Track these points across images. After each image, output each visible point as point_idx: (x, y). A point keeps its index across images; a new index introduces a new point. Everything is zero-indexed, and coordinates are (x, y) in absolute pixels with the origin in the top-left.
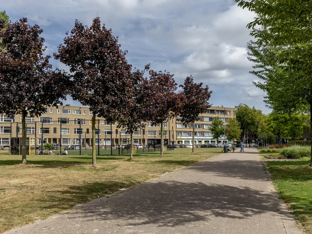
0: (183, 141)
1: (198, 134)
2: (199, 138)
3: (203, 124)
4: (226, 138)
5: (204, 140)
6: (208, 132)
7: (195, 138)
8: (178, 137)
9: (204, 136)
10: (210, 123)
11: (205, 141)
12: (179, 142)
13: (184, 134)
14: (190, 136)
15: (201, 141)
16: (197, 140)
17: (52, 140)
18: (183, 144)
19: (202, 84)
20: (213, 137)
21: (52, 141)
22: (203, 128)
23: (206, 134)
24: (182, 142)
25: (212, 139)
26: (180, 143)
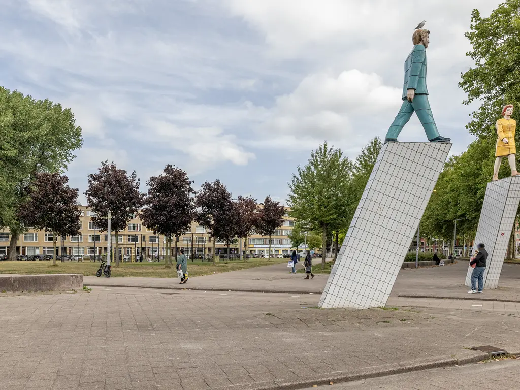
0: (257, 250)
1: (275, 242)
2: (276, 246)
3: (282, 230)
4: (307, 246)
5: (282, 249)
6: (287, 239)
7: (272, 246)
8: (251, 246)
9: (282, 244)
10: (290, 228)
11: (283, 251)
12: (251, 251)
13: (258, 241)
14: (265, 244)
15: (278, 251)
16: (273, 249)
17: (103, 249)
18: (257, 253)
19: (279, 202)
20: (292, 246)
21: (103, 251)
22: (282, 235)
23: (285, 242)
24: (255, 251)
25: (290, 248)
26: (253, 252)
